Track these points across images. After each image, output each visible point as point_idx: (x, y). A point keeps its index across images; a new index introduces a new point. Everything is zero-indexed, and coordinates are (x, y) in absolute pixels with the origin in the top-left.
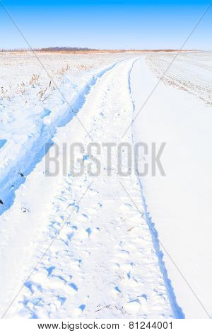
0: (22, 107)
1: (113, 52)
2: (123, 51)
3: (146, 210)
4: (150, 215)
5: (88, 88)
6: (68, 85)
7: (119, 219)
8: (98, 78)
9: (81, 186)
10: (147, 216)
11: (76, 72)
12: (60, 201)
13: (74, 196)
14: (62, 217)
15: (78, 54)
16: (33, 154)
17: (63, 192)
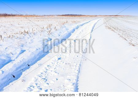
0: (39, 37)
1: (91, 16)
2: (96, 16)
3: (77, 82)
4: (78, 85)
5: (74, 30)
6: (64, 29)
7: (62, 86)
8: (80, 27)
9: (52, 71)
10: (76, 85)
11: (71, 24)
12: (39, 77)
13: (47, 75)
14: (37, 84)
15: (76, 17)
16: (38, 57)
17: (42, 73)
